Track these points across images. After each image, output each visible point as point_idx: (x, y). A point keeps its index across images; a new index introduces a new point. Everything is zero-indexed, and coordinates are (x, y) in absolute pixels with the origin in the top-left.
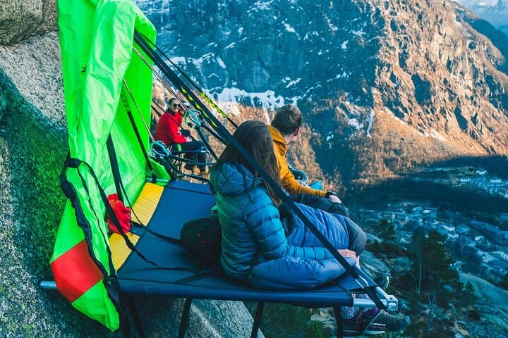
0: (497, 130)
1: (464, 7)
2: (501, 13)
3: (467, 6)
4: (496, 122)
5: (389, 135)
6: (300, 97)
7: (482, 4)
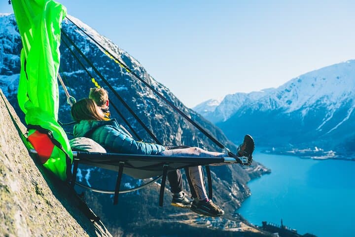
0: (217, 187)
1: (195, 112)
2: (217, 116)
3: (197, 112)
4: (216, 183)
5: (151, 193)
6: (92, 169)
7: (206, 111)
